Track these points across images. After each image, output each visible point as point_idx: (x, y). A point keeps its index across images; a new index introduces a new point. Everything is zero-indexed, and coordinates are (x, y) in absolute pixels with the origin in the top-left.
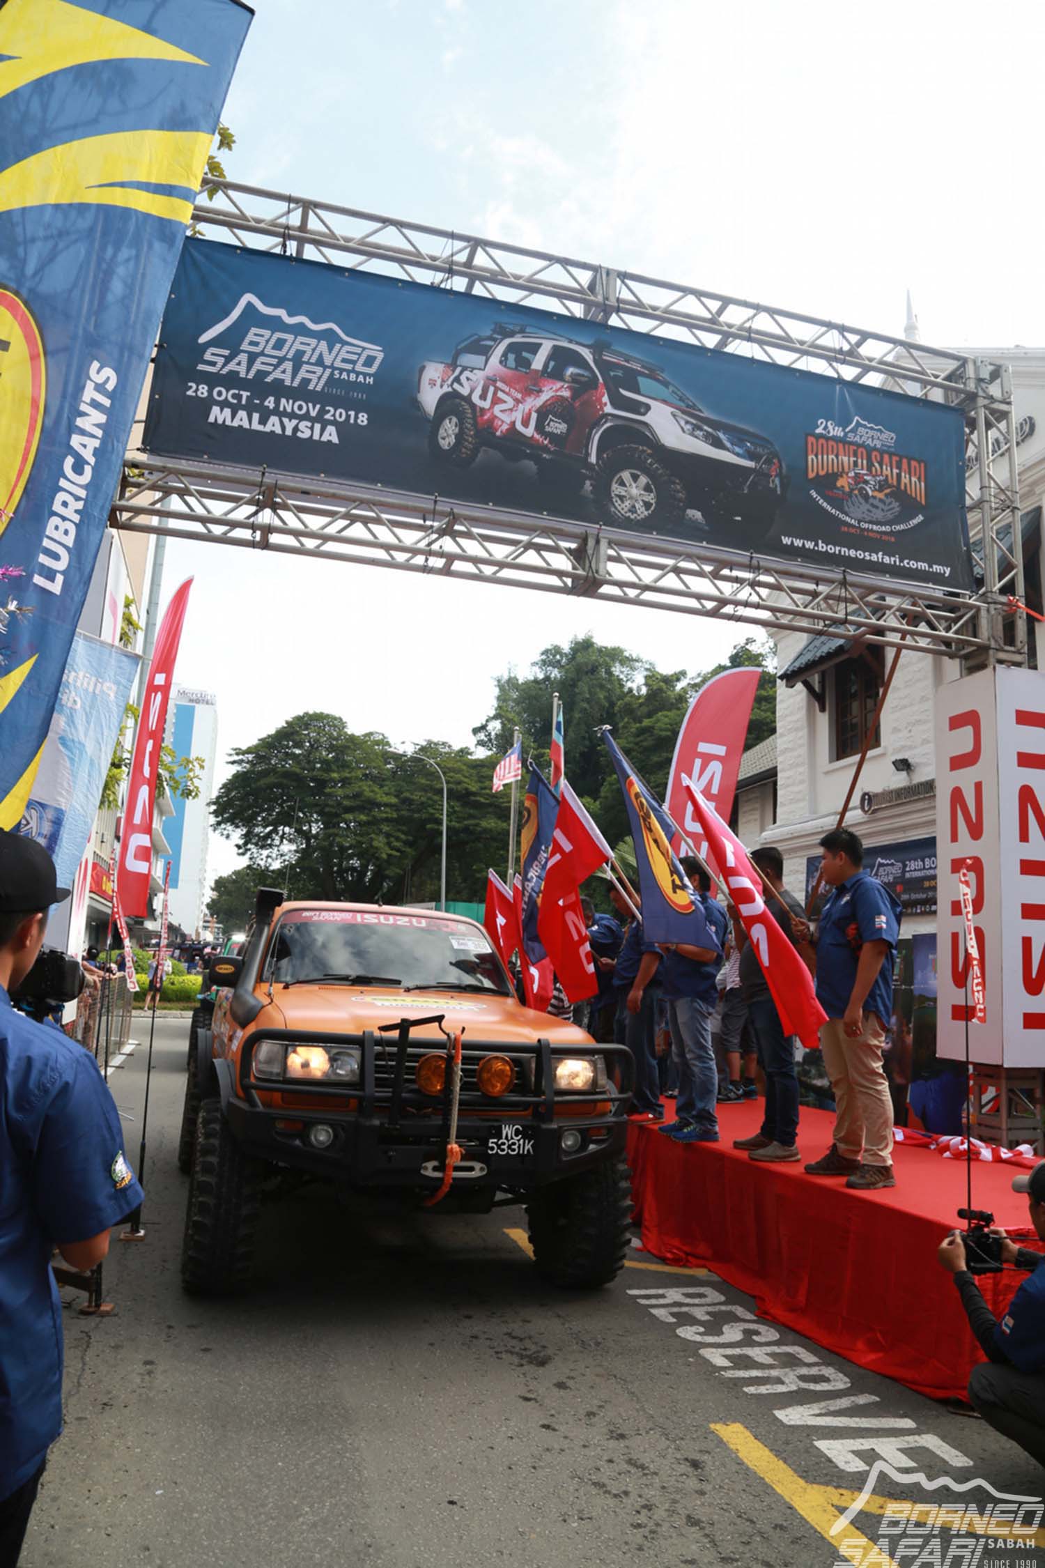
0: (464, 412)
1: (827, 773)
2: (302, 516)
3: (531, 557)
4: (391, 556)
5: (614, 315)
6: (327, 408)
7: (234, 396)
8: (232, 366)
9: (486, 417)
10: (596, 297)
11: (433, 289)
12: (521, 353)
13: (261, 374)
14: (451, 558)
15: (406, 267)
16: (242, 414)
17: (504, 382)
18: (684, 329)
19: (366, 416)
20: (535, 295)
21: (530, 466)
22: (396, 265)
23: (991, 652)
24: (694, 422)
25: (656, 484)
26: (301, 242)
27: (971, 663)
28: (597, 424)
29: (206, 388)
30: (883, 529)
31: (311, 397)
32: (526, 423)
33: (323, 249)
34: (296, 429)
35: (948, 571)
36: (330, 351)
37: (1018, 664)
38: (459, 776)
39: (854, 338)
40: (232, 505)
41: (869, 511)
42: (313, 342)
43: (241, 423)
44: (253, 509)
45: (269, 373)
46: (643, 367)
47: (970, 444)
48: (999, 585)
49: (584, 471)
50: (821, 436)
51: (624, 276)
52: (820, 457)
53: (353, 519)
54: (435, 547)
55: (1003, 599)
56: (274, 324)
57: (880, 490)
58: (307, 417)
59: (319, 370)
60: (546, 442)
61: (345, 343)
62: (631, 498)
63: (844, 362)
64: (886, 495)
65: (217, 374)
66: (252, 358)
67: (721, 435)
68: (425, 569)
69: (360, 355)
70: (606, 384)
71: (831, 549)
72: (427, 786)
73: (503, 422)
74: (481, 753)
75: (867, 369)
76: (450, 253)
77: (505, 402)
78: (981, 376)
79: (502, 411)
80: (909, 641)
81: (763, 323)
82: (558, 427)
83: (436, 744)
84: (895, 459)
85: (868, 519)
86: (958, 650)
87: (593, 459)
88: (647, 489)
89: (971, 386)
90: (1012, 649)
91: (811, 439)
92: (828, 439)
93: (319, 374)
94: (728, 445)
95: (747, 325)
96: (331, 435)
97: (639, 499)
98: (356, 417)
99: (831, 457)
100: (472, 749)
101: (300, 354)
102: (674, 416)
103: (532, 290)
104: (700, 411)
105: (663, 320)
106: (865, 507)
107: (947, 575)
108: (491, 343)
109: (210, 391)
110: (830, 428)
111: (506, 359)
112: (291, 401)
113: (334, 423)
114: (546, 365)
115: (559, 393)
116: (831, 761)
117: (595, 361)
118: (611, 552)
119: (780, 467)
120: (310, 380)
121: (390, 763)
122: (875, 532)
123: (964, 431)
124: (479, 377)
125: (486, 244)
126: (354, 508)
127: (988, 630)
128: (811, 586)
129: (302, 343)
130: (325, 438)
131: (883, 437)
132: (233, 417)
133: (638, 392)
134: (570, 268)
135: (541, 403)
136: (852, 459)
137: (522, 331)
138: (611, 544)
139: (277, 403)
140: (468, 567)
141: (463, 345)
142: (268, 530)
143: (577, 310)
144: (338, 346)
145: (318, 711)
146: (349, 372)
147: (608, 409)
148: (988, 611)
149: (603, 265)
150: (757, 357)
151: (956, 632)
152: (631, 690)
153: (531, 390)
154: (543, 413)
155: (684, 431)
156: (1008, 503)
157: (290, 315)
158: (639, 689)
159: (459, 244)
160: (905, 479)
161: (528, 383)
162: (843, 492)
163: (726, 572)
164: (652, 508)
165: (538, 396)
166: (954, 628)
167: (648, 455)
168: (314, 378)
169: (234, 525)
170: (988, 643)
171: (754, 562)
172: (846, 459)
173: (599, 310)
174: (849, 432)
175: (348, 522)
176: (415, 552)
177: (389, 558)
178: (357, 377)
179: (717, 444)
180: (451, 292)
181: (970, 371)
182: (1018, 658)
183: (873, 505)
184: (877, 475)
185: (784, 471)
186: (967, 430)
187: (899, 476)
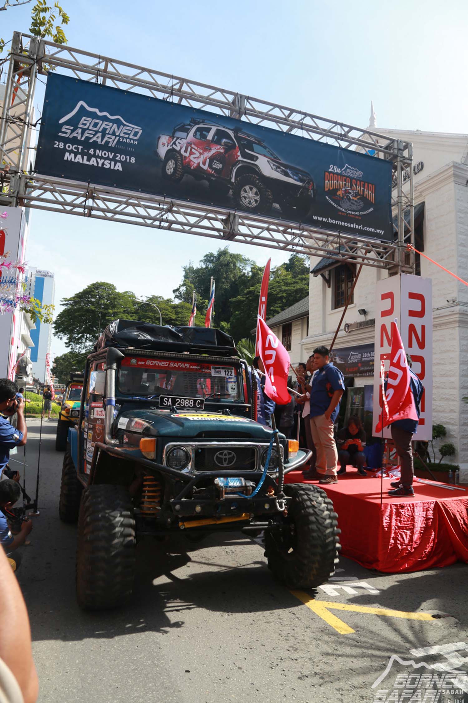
0: (177, 157)
1: (330, 314)
2: (106, 202)
3: (205, 223)
4: (145, 221)
5: (243, 115)
6: (117, 155)
7: (75, 148)
8: (74, 134)
9: (187, 161)
10: (235, 107)
11: (164, 101)
12: (203, 132)
13: (88, 138)
14: (171, 223)
15: (153, 91)
16: (79, 156)
17: (195, 145)
18: (275, 123)
19: (134, 159)
20: (208, 105)
21: (206, 183)
22: (148, 90)
23: (399, 267)
24: (277, 165)
25: (260, 192)
26: (105, 78)
27: (392, 271)
28: (235, 165)
29: (63, 144)
30: (356, 213)
31: (110, 149)
32: (204, 163)
33: (115, 81)
34: (103, 164)
35: (383, 232)
36: (118, 129)
37: (410, 273)
38: (167, 312)
39: (346, 129)
40: (75, 197)
41: (351, 206)
42: (111, 124)
43: (78, 161)
44: (85, 199)
45: (91, 138)
46: (255, 140)
47: (394, 177)
48: (404, 238)
49: (229, 185)
50: (331, 172)
51: (248, 98)
52: (330, 181)
53: (128, 204)
54: (164, 217)
55: (405, 245)
56: (93, 115)
57: (355, 197)
58: (108, 158)
59: (113, 137)
60: (213, 172)
61: (125, 125)
62: (249, 198)
63: (342, 140)
64: (358, 199)
65: (68, 137)
66: (84, 131)
67: (288, 171)
68: (160, 227)
69: (131, 131)
70: (239, 148)
71: (334, 222)
72: (152, 316)
73: (194, 163)
74: (177, 302)
75: (351, 143)
76: (172, 85)
77: (195, 154)
78: (400, 148)
79: (194, 158)
80: (366, 261)
81: (308, 121)
82: (218, 166)
83: (156, 297)
84: (362, 183)
85: (350, 209)
86: (386, 266)
87: (233, 180)
88: (256, 194)
89: (396, 151)
90: (408, 266)
91: (327, 174)
92: (334, 174)
93: (113, 139)
94: (291, 175)
95: (301, 122)
96: (119, 167)
97: (253, 198)
98: (130, 159)
99: (335, 181)
100: (173, 299)
101: (104, 130)
102: (268, 162)
103: (207, 103)
104: (280, 160)
105: (264, 118)
106: (349, 204)
107: (382, 234)
108: (189, 127)
109: (65, 146)
110: (335, 169)
111: (196, 134)
112: (101, 151)
113: (120, 161)
114: (213, 138)
115: (219, 151)
116: (332, 309)
117: (235, 136)
118: (240, 221)
119: (313, 186)
120: (110, 142)
121: (135, 306)
122: (353, 215)
123: (391, 171)
124: (184, 142)
125: (187, 81)
126: (130, 199)
127: (398, 258)
128: (325, 237)
129: (106, 125)
130: (116, 168)
131: (357, 173)
132: (75, 158)
133: (253, 151)
134: (224, 94)
135: (211, 155)
136: (344, 183)
137: (203, 122)
138: (240, 217)
139: (95, 151)
140: (179, 227)
141: (177, 127)
142: (91, 209)
143: (227, 113)
144: (122, 126)
145: (103, 281)
146: (127, 138)
147: (240, 158)
148: (399, 250)
149: (239, 93)
150: (304, 137)
151: (386, 259)
152: (244, 274)
153: (207, 149)
154: (212, 159)
155: (272, 169)
156: (409, 203)
157: (101, 111)
158: (248, 273)
159: (176, 81)
160: (366, 192)
161: (205, 146)
162: (340, 197)
163: (289, 230)
164: (258, 203)
165: (210, 152)
166: (385, 257)
167: (258, 179)
168: (111, 141)
169: (75, 206)
170: (397, 263)
171: (301, 226)
172: (341, 183)
173: (237, 113)
174: (343, 170)
175: (126, 205)
176: (155, 219)
177: (144, 222)
178: (130, 141)
179: (287, 175)
180: (172, 103)
181: (395, 145)
182: (410, 270)
183: (352, 203)
184: (354, 190)
185: (315, 187)
186: (393, 171)
187: (364, 190)
